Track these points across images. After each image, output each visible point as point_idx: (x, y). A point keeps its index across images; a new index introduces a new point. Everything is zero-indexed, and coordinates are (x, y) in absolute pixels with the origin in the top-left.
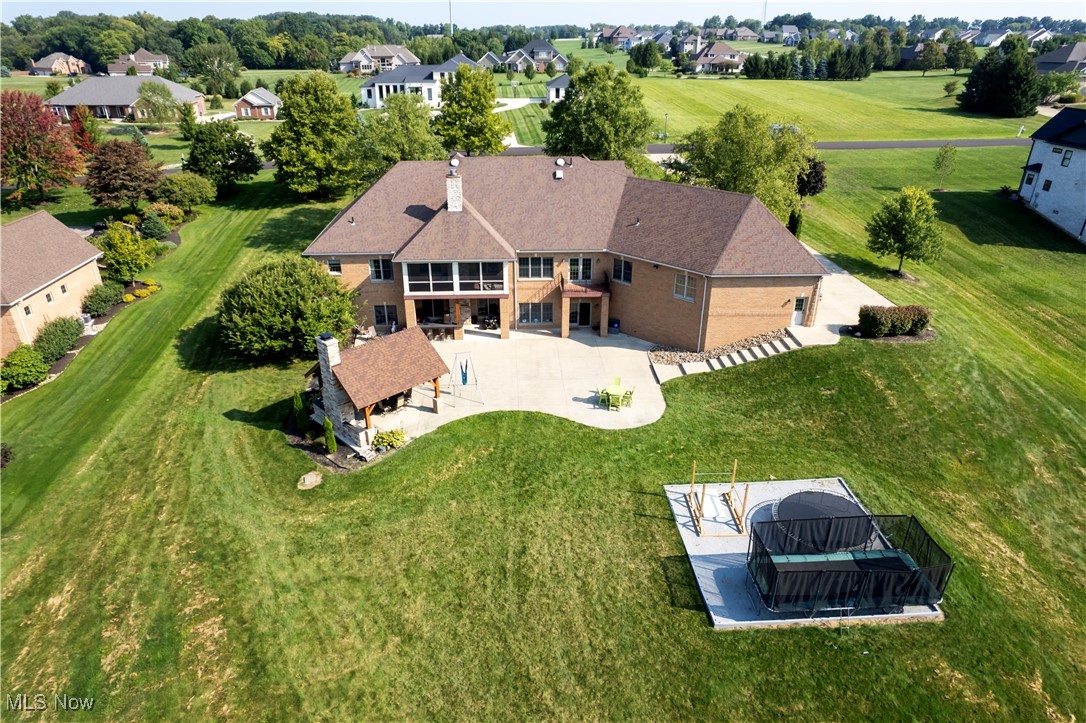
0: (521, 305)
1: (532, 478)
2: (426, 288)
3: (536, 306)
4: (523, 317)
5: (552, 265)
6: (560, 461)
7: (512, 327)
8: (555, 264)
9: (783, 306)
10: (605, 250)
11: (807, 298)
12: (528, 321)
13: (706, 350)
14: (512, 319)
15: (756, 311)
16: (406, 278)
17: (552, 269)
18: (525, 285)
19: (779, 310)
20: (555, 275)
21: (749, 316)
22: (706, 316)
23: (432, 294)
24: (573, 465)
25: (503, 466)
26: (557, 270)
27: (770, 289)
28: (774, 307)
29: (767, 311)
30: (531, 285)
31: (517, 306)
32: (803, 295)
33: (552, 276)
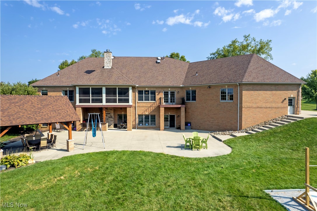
0: (139, 115)
1: (126, 188)
2: (88, 101)
3: (147, 117)
4: (141, 122)
5: (155, 94)
6: (155, 175)
7: (134, 128)
8: (157, 94)
9: (282, 102)
10: (181, 86)
11: (294, 98)
12: (143, 124)
13: (243, 128)
14: (134, 123)
15: (268, 105)
16: (77, 95)
17: (155, 97)
18: (141, 105)
19: (280, 105)
20: (156, 100)
21: (265, 108)
22: (241, 108)
23: (91, 104)
24: (168, 178)
25: (102, 179)
26: (157, 97)
27: (274, 92)
28: (277, 103)
29: (274, 105)
30: (144, 105)
31: (137, 116)
32: (292, 96)
33: (155, 100)
